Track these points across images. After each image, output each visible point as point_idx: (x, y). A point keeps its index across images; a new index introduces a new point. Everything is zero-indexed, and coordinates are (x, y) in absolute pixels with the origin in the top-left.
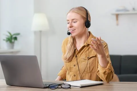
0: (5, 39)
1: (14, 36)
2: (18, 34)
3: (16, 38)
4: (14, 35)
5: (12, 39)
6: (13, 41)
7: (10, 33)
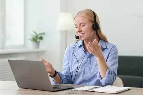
0: (31, 38)
1: (39, 36)
2: (44, 34)
3: (41, 38)
4: (40, 34)
5: (37, 39)
6: (38, 40)
7: (35, 33)
